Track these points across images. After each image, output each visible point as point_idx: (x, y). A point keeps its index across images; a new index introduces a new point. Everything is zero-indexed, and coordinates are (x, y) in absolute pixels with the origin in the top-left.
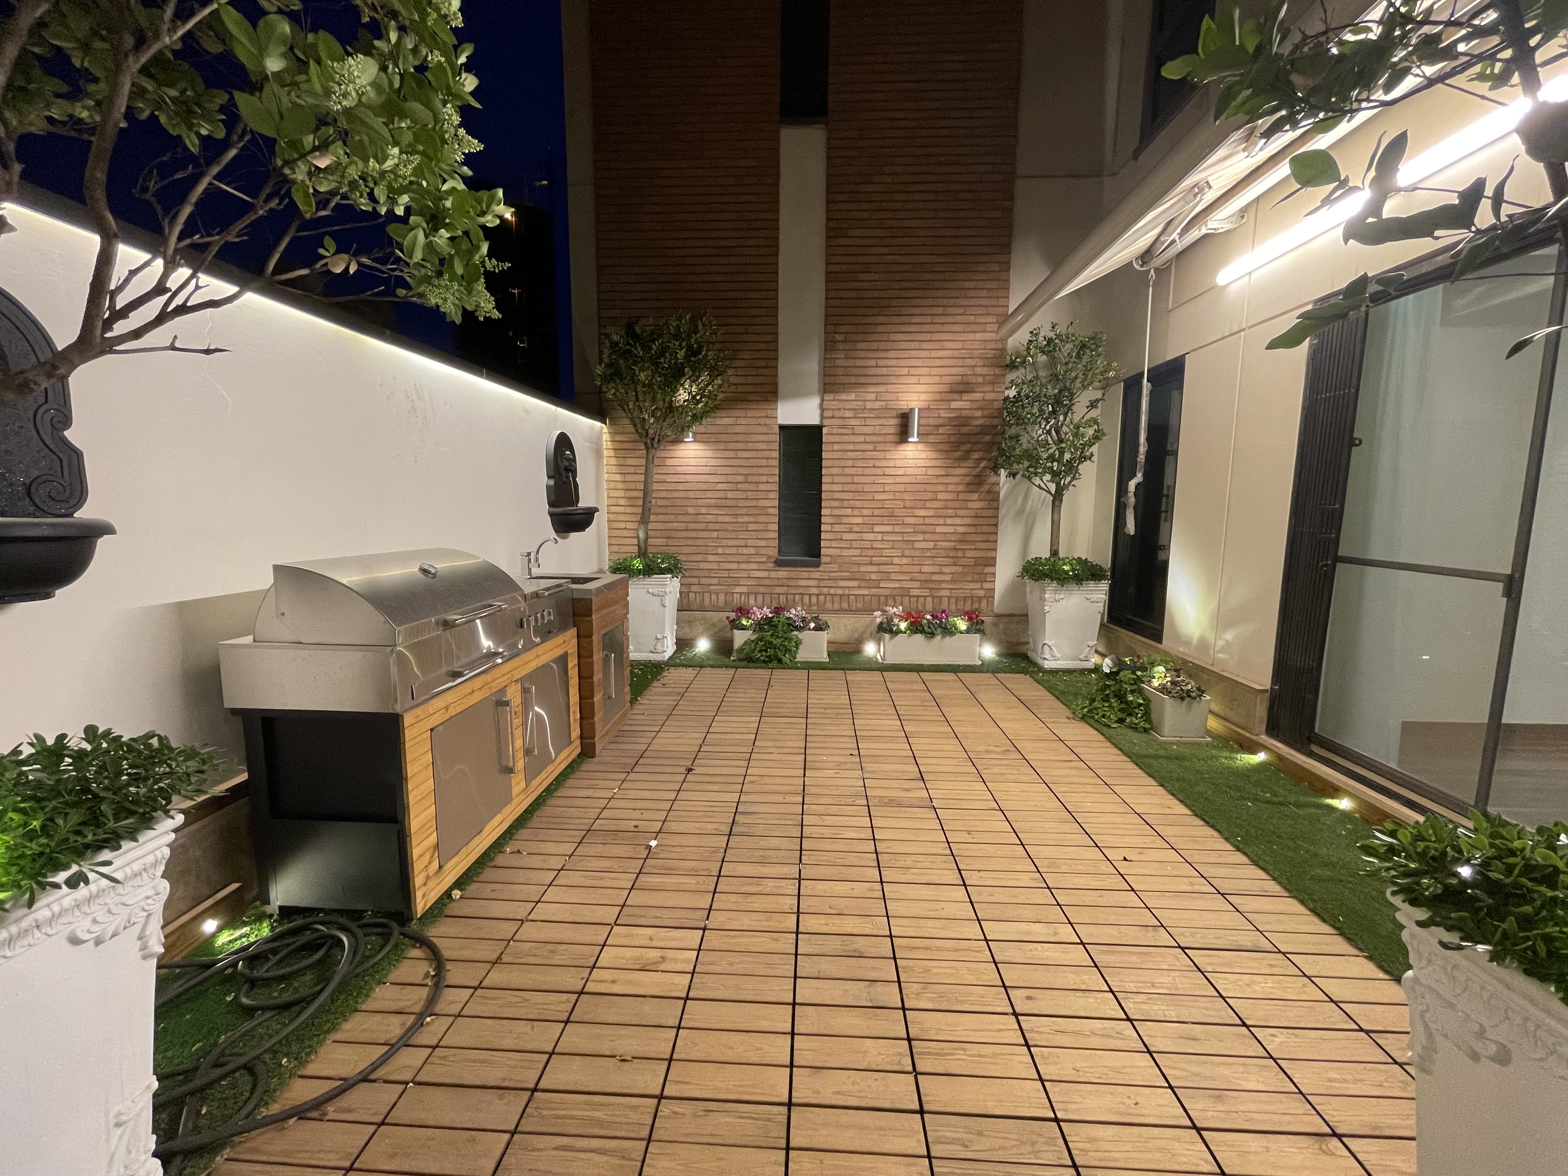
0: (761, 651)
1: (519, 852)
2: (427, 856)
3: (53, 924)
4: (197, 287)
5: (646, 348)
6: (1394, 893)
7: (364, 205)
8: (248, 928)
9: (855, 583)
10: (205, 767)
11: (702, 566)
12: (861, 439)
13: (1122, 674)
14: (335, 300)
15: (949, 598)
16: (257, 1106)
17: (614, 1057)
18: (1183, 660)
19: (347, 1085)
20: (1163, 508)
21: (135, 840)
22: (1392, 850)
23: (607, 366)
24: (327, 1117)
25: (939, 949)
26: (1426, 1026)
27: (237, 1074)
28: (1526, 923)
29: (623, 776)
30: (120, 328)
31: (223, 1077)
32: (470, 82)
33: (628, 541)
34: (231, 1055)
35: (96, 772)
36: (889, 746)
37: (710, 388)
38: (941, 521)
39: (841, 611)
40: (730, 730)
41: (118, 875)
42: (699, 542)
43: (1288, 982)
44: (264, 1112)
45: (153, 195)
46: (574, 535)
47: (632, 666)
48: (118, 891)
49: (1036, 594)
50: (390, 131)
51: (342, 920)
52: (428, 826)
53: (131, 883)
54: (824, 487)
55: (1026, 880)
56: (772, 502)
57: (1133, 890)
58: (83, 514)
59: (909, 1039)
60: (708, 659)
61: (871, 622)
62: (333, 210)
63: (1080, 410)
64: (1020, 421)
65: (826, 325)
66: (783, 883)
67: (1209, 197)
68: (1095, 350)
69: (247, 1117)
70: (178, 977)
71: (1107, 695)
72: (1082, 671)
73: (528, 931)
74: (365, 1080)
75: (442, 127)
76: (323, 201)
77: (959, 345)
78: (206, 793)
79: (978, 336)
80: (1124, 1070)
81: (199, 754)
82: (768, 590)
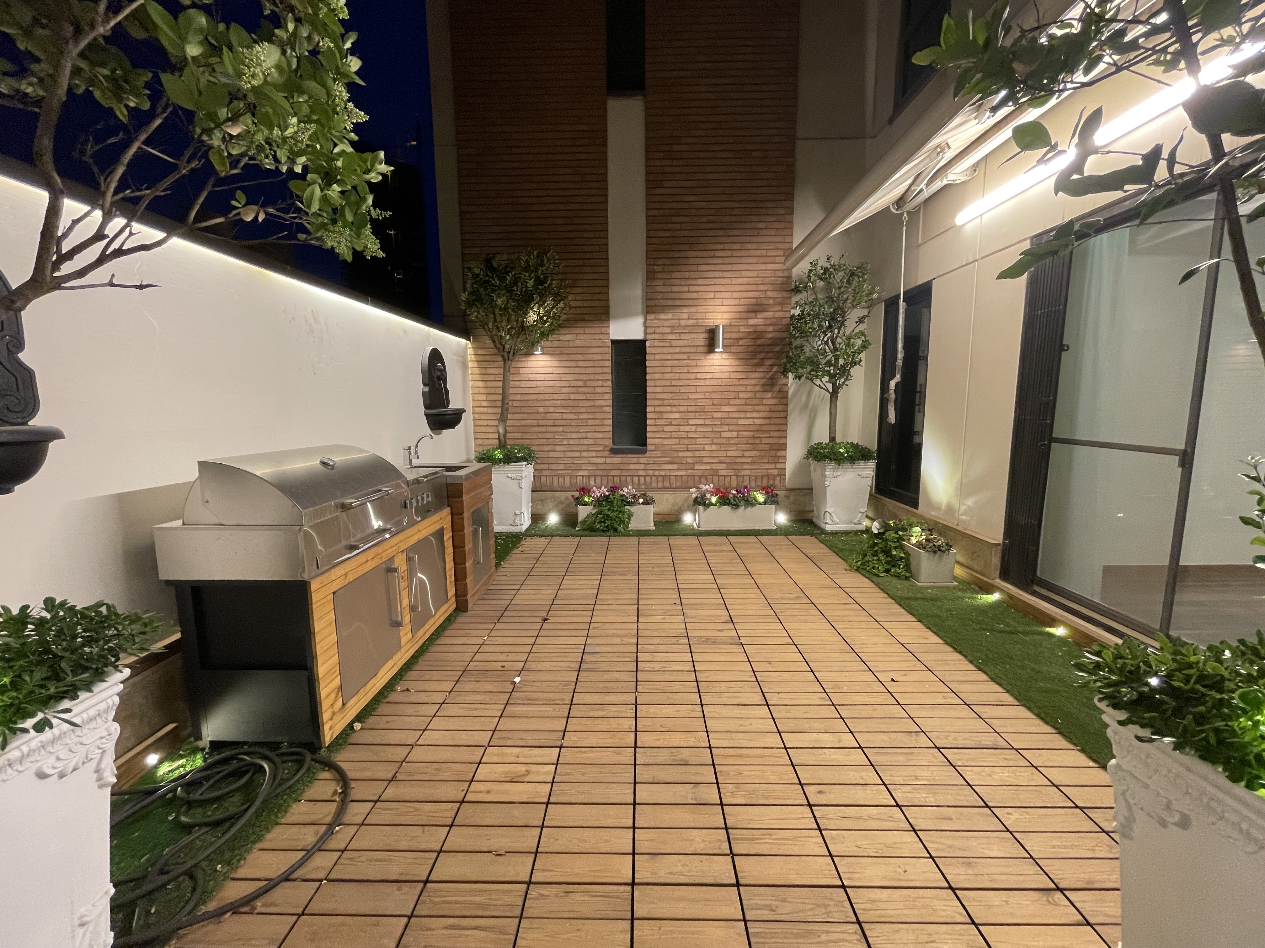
0: (601, 522)
1: (408, 690)
2: (333, 696)
3: (23, 762)
4: (131, 234)
5: (502, 279)
6: (1100, 700)
7: (269, 164)
8: (184, 760)
9: (675, 466)
10: (147, 629)
11: (551, 454)
12: (678, 350)
13: (887, 534)
14: (247, 243)
15: (750, 476)
16: (196, 906)
17: (491, 852)
18: (935, 521)
19: (271, 885)
20: (917, 403)
21: (90, 691)
22: (1098, 666)
23: (471, 293)
24: (256, 911)
25: (748, 756)
26: (1127, 801)
27: (181, 879)
28: (1200, 719)
29: (491, 626)
30: (67, 268)
31: (168, 882)
32: (355, 64)
33: (490, 436)
34: (175, 864)
35: (55, 636)
36: (704, 596)
37: (554, 310)
38: (743, 415)
39: (664, 488)
40: (576, 587)
41: (77, 720)
42: (548, 436)
43: (1020, 772)
44: (203, 909)
45: (90, 157)
46: (445, 432)
47: (496, 537)
48: (76, 734)
49: (819, 471)
50: (290, 104)
51: (265, 751)
52: (333, 670)
53: (87, 727)
54: (649, 390)
55: (815, 699)
56: (606, 402)
57: (899, 704)
58: (37, 422)
59: (726, 828)
60: (558, 530)
61: (688, 497)
62: (243, 168)
63: (850, 325)
64: (804, 334)
65: (647, 258)
66: (623, 708)
67: (949, 155)
68: (861, 277)
69: (189, 914)
70: (125, 802)
71: (876, 551)
72: (857, 533)
73: (417, 754)
74: (287, 879)
75: (333, 101)
76: (234, 161)
77: (754, 274)
78: (148, 650)
79: (770, 267)
80: (896, 846)
81: (140, 618)
82: (605, 473)
